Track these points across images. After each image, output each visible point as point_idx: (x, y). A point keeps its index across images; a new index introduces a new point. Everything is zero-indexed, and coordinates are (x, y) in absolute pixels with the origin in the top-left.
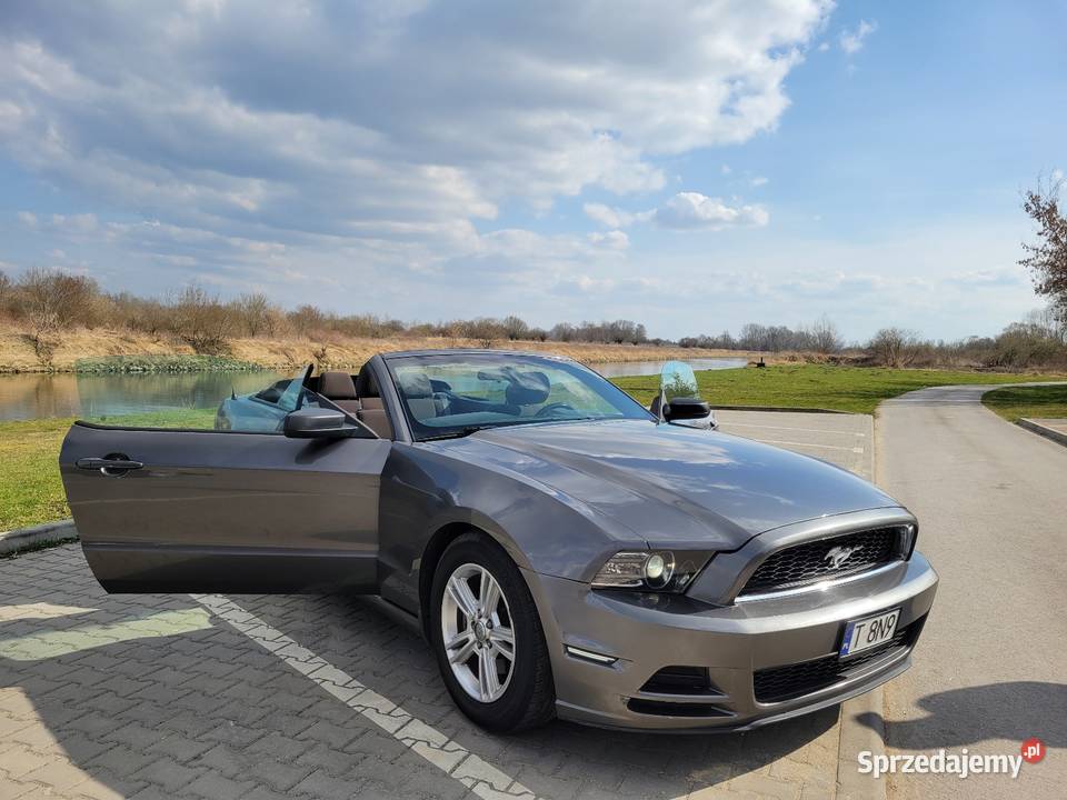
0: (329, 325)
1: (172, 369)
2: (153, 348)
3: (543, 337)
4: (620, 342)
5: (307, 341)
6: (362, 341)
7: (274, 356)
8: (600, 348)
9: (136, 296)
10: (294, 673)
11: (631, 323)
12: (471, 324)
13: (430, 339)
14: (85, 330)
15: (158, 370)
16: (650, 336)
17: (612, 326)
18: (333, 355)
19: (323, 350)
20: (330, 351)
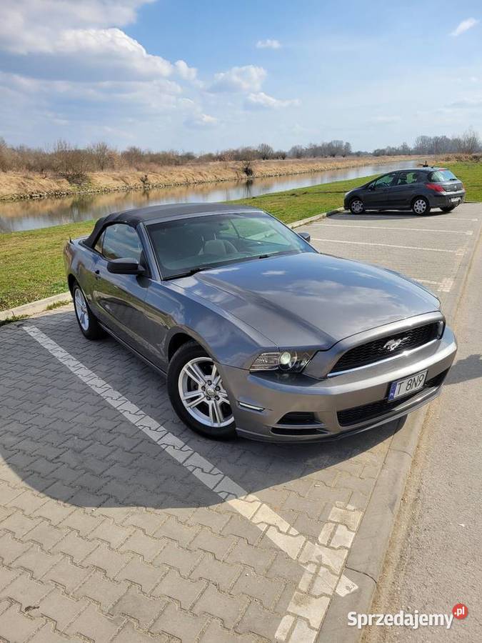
0: (148, 159)
1: (57, 195)
2: (44, 182)
3: (283, 156)
4: (334, 156)
5: (135, 170)
6: (169, 168)
7: (116, 182)
8: (320, 161)
9: (29, 148)
10: (109, 407)
11: (342, 142)
12: (237, 152)
13: (211, 163)
14: (2, 173)
15: (48, 196)
16: (354, 150)
17: (329, 145)
18: (152, 179)
19: (146, 176)
20: (150, 176)
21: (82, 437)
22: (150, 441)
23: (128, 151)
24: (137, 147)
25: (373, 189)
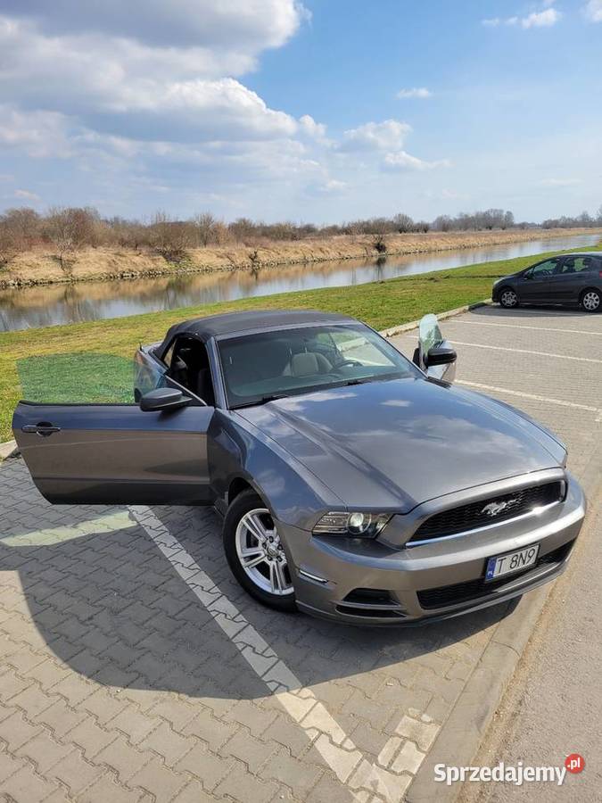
0: (260, 232)
1: (151, 274)
2: (137, 259)
3: (425, 229)
4: (490, 228)
5: (243, 246)
6: (284, 243)
7: (221, 260)
8: (473, 235)
9: (125, 219)
11: (502, 211)
12: (368, 223)
13: (335, 238)
14: (92, 249)
15: (141, 275)
16: (517, 220)
17: (484, 215)
18: (263, 256)
19: (255, 253)
20: (260, 253)
21: (123, 594)
22: (199, 605)
23: (237, 222)
24: (247, 219)
25: (530, 277)
